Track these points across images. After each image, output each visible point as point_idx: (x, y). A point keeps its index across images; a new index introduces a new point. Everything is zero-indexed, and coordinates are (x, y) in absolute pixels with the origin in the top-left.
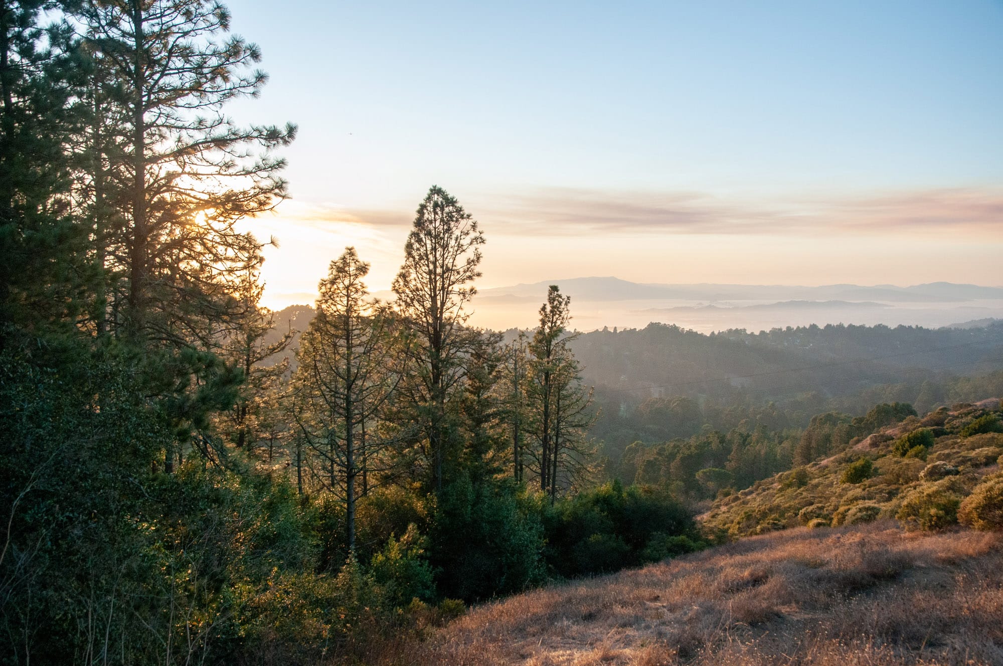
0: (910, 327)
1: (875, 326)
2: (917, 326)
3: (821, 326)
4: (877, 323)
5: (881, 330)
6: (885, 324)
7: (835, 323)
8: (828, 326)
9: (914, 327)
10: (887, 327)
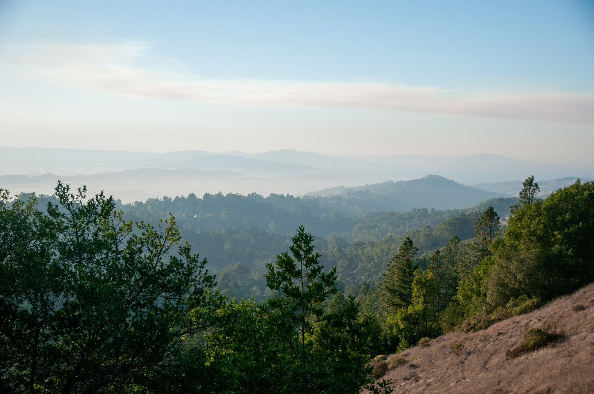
0: (282, 196)
1: (249, 195)
2: (288, 194)
3: (200, 196)
4: (251, 192)
5: (254, 199)
6: (258, 193)
7: (214, 192)
8: (207, 196)
9: (285, 195)
10: (260, 196)
